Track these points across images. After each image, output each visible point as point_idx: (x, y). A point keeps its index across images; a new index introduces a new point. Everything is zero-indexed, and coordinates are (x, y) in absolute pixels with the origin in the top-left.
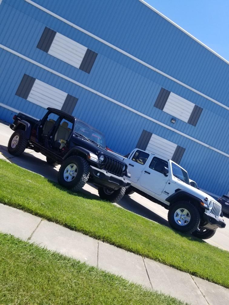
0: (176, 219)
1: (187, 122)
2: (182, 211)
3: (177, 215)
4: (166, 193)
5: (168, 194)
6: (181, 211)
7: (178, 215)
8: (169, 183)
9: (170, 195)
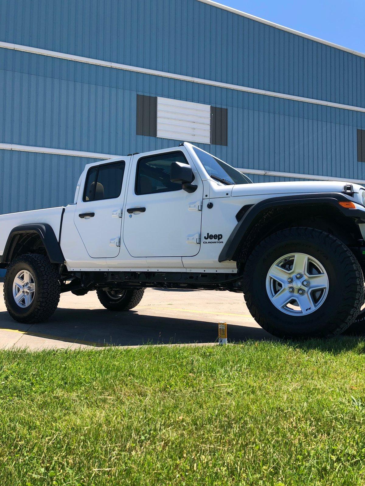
0: (277, 301)
1: (210, 143)
2: (288, 265)
3: (277, 286)
4: (213, 240)
5: (219, 237)
6: (283, 266)
7: (280, 285)
8: (210, 206)
9: (225, 239)
